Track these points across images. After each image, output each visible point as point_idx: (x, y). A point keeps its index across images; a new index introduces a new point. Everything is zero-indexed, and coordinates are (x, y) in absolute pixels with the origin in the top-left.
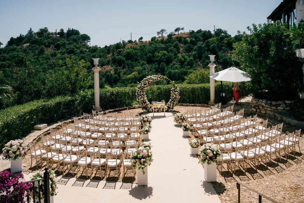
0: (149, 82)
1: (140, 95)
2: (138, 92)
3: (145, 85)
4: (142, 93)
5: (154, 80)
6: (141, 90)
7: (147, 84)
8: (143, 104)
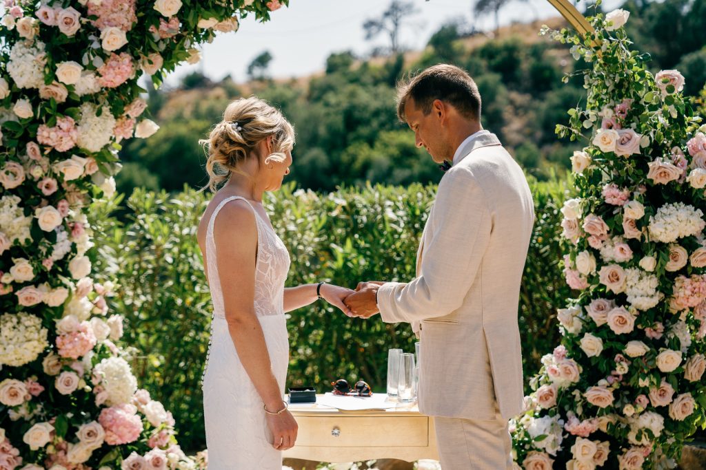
7: (112, 36)
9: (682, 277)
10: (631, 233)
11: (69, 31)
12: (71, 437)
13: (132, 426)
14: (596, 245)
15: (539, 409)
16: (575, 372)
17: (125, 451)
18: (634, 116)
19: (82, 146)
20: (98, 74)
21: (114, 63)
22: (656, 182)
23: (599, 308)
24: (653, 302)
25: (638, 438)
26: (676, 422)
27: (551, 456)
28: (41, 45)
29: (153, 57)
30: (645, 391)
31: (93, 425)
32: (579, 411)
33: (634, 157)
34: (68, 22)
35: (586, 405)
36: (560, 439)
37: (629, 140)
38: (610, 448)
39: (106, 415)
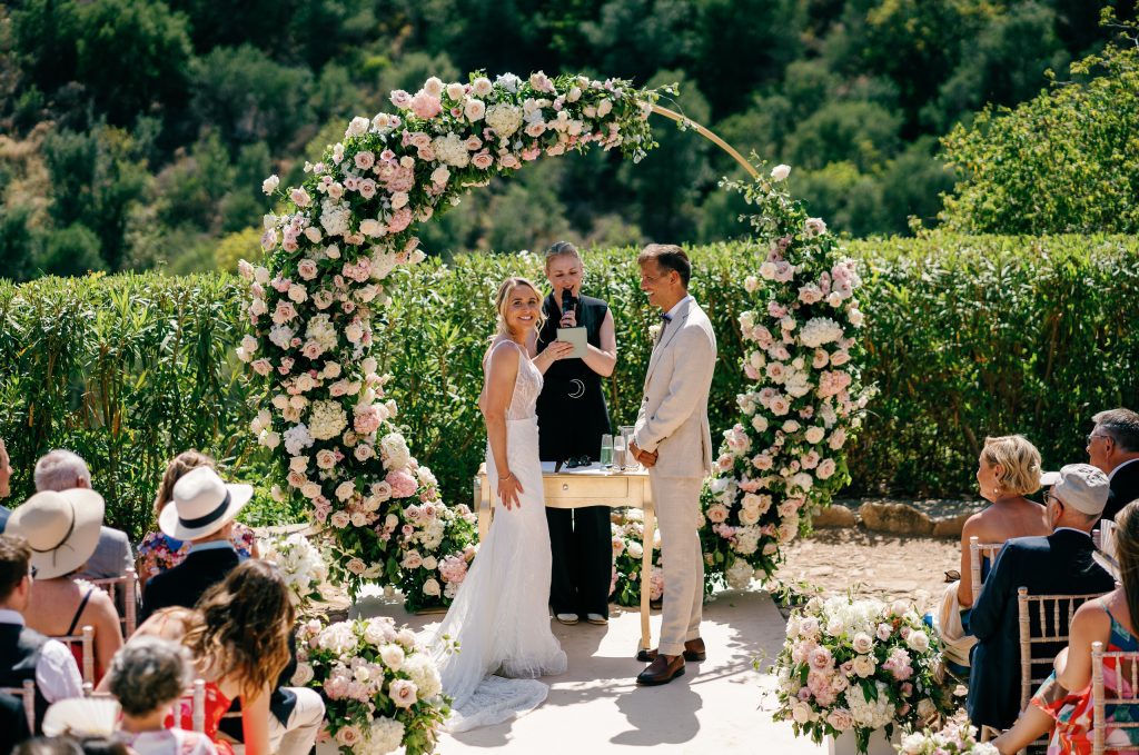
0: (423, 171)
1: (302, 365)
2: (265, 323)
3: (364, 209)
4: (322, 334)
5: (492, 145)
6: (311, 287)
7: (400, 200)
8: (346, 491)
9: (826, 372)
10: (788, 340)
11: (368, 196)
12: (366, 491)
13: (412, 484)
14: (764, 347)
15: (721, 472)
16: (747, 443)
17: (405, 502)
18: (790, 252)
19: (373, 276)
20: (386, 224)
21: (399, 217)
22: (805, 303)
23: (767, 395)
24: (803, 392)
25: (792, 492)
26: (822, 481)
27: (727, 507)
28: (346, 204)
29: (426, 209)
30: (798, 458)
31: (383, 484)
32: (749, 473)
33: (788, 283)
34: (367, 189)
35: (754, 469)
36: (735, 494)
37: (785, 270)
38: (772, 500)
39: (391, 476)
